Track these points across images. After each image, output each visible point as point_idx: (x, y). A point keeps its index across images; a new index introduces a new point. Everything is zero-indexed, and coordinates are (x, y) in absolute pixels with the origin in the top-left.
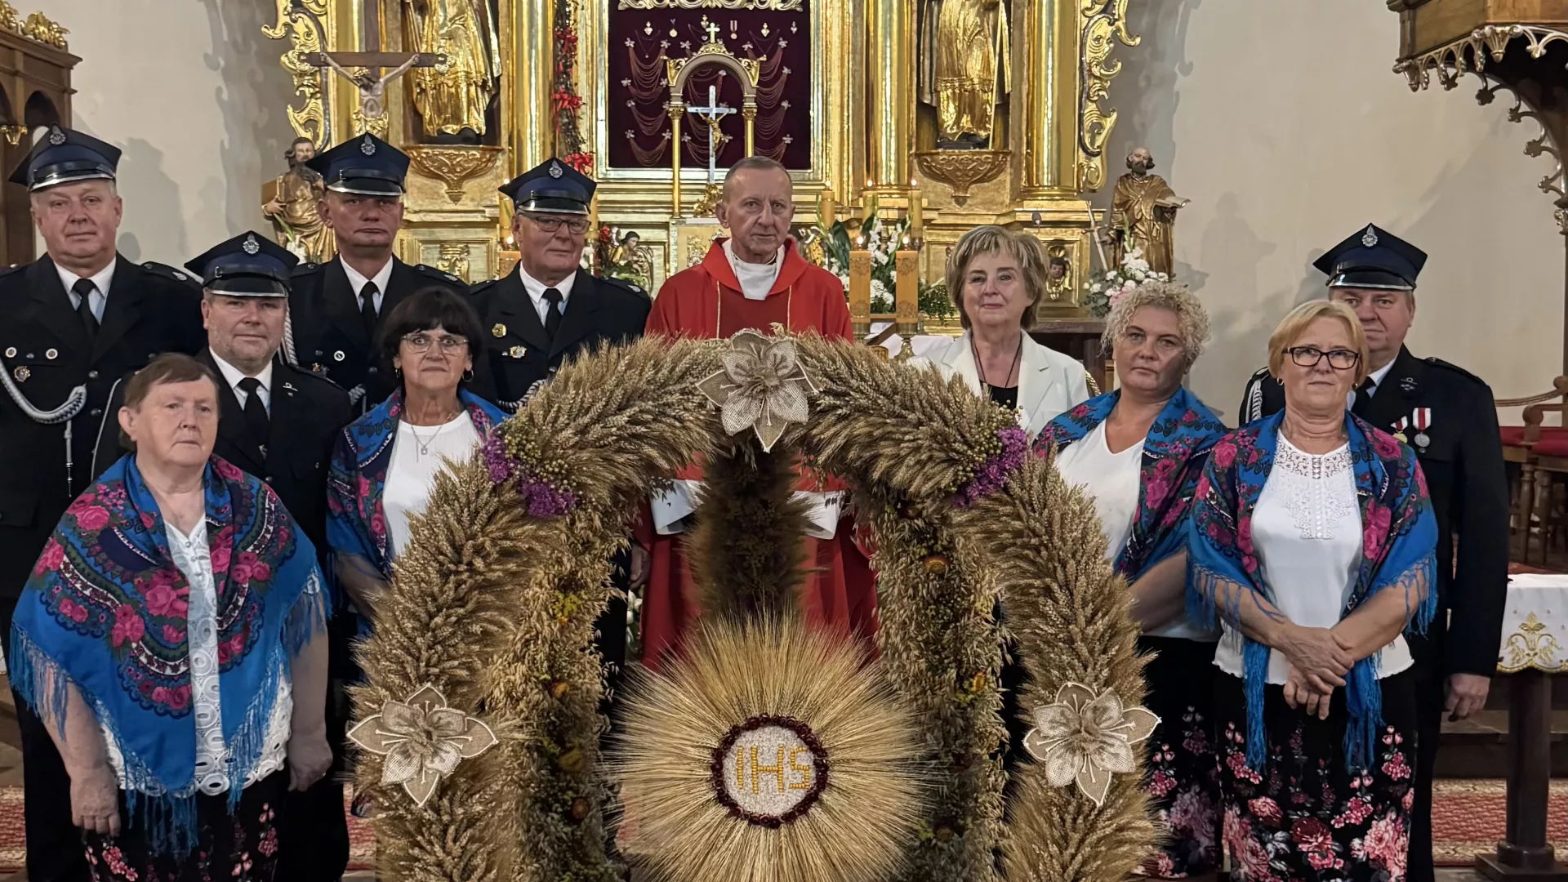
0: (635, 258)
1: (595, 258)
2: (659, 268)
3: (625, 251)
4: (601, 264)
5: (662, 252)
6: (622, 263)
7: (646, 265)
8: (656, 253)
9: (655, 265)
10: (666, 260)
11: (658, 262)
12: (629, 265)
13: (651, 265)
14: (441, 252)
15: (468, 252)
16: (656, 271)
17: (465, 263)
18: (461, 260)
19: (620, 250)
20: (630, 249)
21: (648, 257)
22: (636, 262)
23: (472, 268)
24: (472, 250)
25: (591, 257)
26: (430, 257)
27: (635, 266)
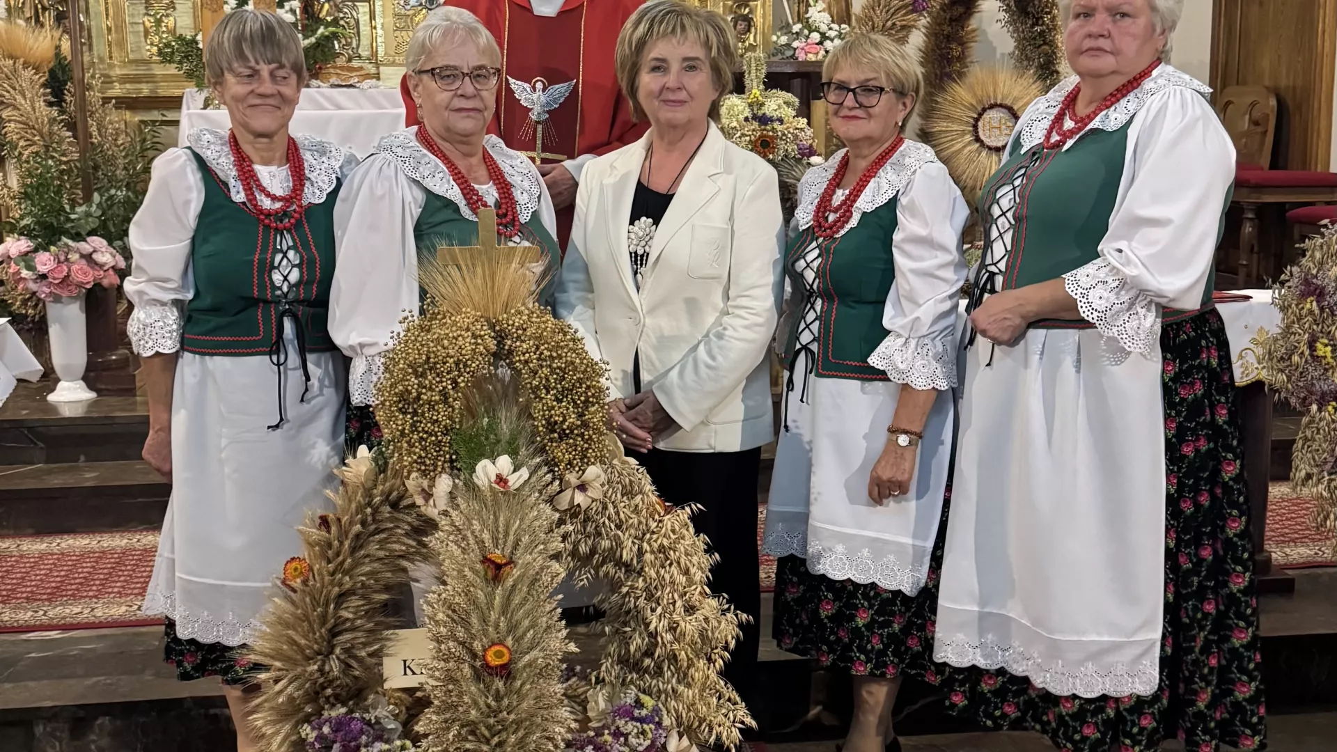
0: (341, 15)
1: (302, 13)
2: (365, 25)
3: (331, 7)
4: (308, 19)
5: (367, 10)
6: (329, 19)
7: (353, 22)
8: (361, 10)
9: (361, 23)
10: (372, 16)
11: (364, 19)
12: (335, 22)
13: (357, 22)
14: (146, 8)
15: (174, 8)
16: (362, 28)
17: (171, 18)
18: (167, 16)
19: (326, 6)
20: (336, 6)
21: (354, 13)
22: (342, 18)
23: (178, 25)
24: (177, 6)
25: (298, 11)
26: (136, 12)
27: (342, 22)
